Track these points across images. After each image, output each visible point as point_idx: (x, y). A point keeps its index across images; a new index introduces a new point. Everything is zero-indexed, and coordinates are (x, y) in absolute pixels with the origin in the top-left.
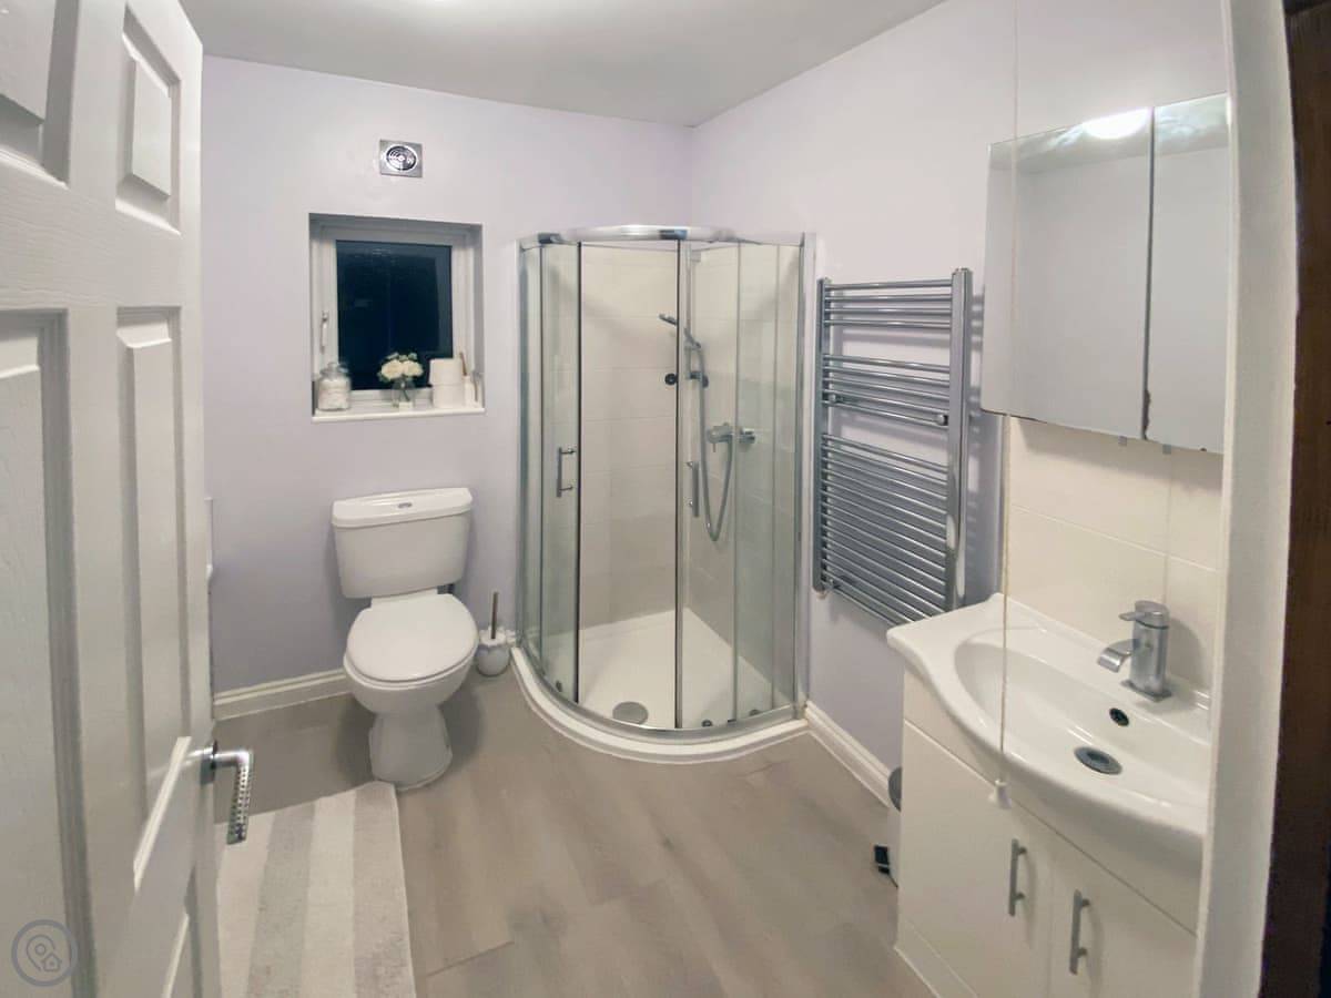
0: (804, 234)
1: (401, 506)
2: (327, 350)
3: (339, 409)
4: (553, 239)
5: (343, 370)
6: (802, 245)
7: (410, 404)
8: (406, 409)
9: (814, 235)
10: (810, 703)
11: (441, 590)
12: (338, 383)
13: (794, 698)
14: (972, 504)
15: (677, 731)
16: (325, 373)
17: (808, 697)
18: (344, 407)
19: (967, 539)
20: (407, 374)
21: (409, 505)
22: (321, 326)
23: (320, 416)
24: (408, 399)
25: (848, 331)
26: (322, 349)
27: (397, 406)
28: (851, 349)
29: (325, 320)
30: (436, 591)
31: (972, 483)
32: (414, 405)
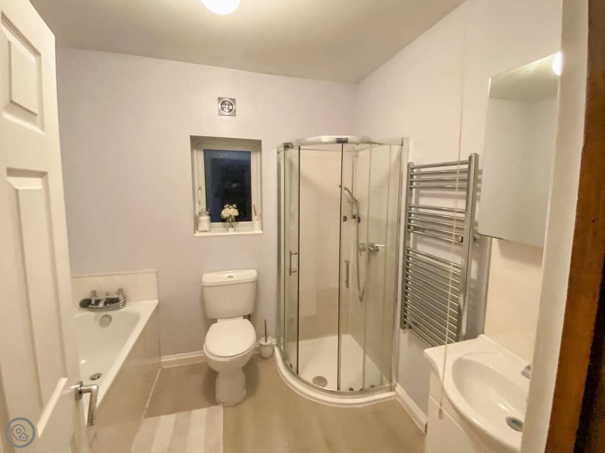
0: (403, 139)
1: (229, 277)
2: (201, 203)
3: (206, 231)
4: (290, 146)
5: (208, 213)
6: (402, 145)
7: (233, 229)
8: (231, 232)
9: (408, 139)
10: (398, 384)
11: (245, 317)
12: (205, 219)
13: (391, 381)
14: (472, 286)
15: (338, 392)
16: (200, 214)
17: (397, 381)
18: (208, 230)
19: (469, 305)
20: (232, 215)
21: (232, 277)
22: (198, 192)
23: (198, 234)
24: (232, 227)
25: (422, 191)
26: (199, 202)
27: (228, 230)
28: (423, 202)
29: (200, 188)
30: (242, 317)
31: (473, 275)
32: (235, 229)
